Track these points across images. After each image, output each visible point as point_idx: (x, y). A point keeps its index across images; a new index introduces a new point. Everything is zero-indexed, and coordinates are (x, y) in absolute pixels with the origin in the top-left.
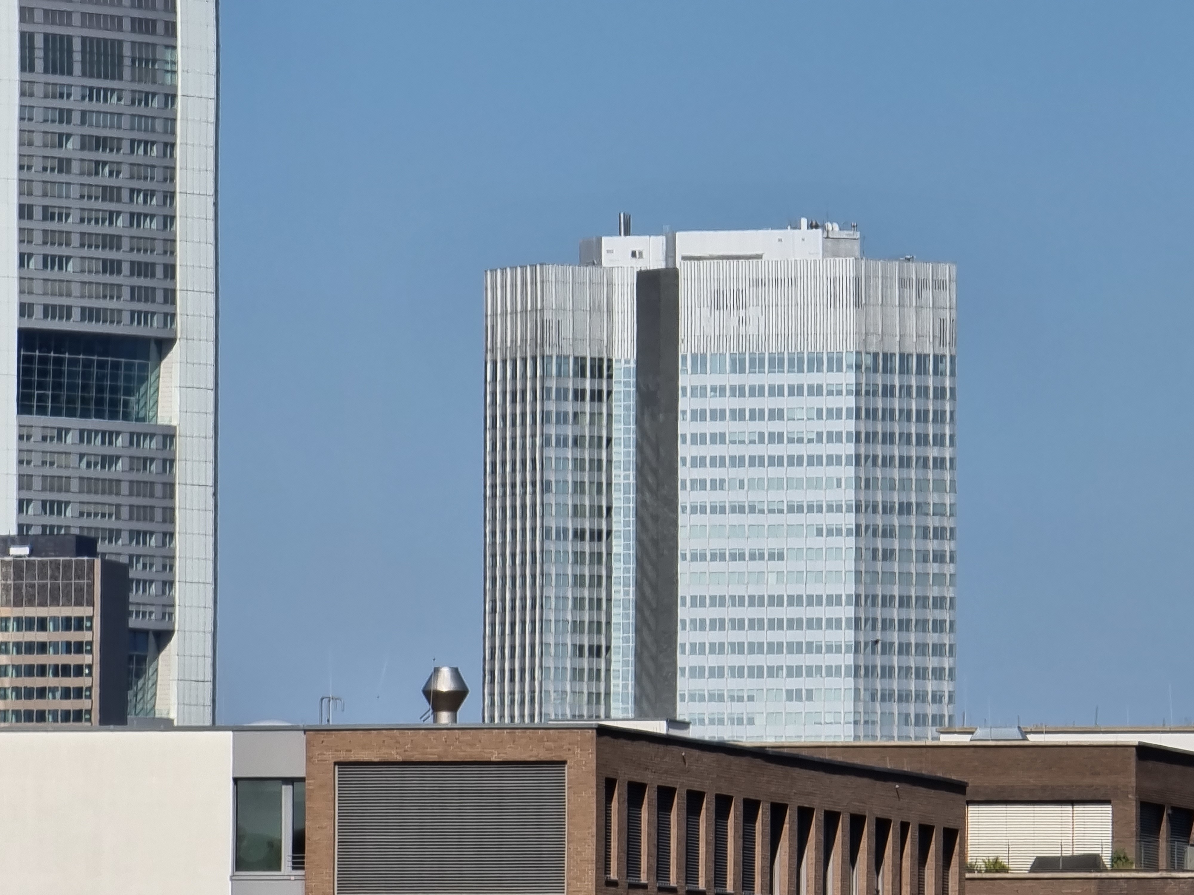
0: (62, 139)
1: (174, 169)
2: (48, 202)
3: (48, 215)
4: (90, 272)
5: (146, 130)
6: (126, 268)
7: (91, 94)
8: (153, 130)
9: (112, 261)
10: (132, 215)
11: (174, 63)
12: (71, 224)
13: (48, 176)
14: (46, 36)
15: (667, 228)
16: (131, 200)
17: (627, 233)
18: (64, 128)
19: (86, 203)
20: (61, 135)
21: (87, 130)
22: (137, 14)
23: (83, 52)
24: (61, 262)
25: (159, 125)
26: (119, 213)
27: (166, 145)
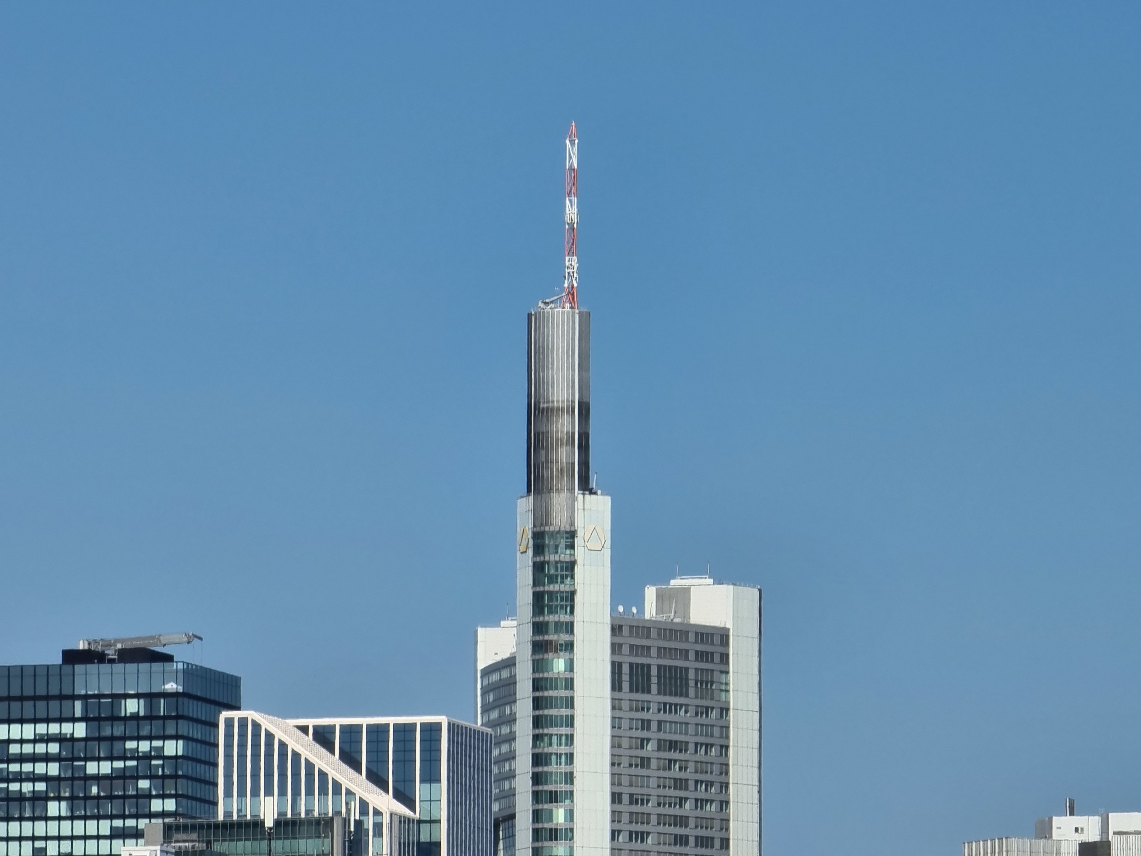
0: (643, 742)
1: (727, 765)
2: (633, 790)
3: (634, 800)
4: (665, 844)
5: (707, 735)
6: (692, 841)
7: (665, 707)
8: (712, 736)
9: (681, 836)
10: (697, 800)
11: (727, 684)
12: (650, 807)
13: (633, 771)
14: (631, 665)
15: (1102, 810)
16: (696, 789)
17: (1072, 814)
18: (645, 734)
19: (661, 791)
20: (642, 740)
21: (662, 736)
22: (700, 647)
23: (659, 677)
24: (642, 836)
25: (716, 731)
26: (686, 799)
27: (722, 746)
